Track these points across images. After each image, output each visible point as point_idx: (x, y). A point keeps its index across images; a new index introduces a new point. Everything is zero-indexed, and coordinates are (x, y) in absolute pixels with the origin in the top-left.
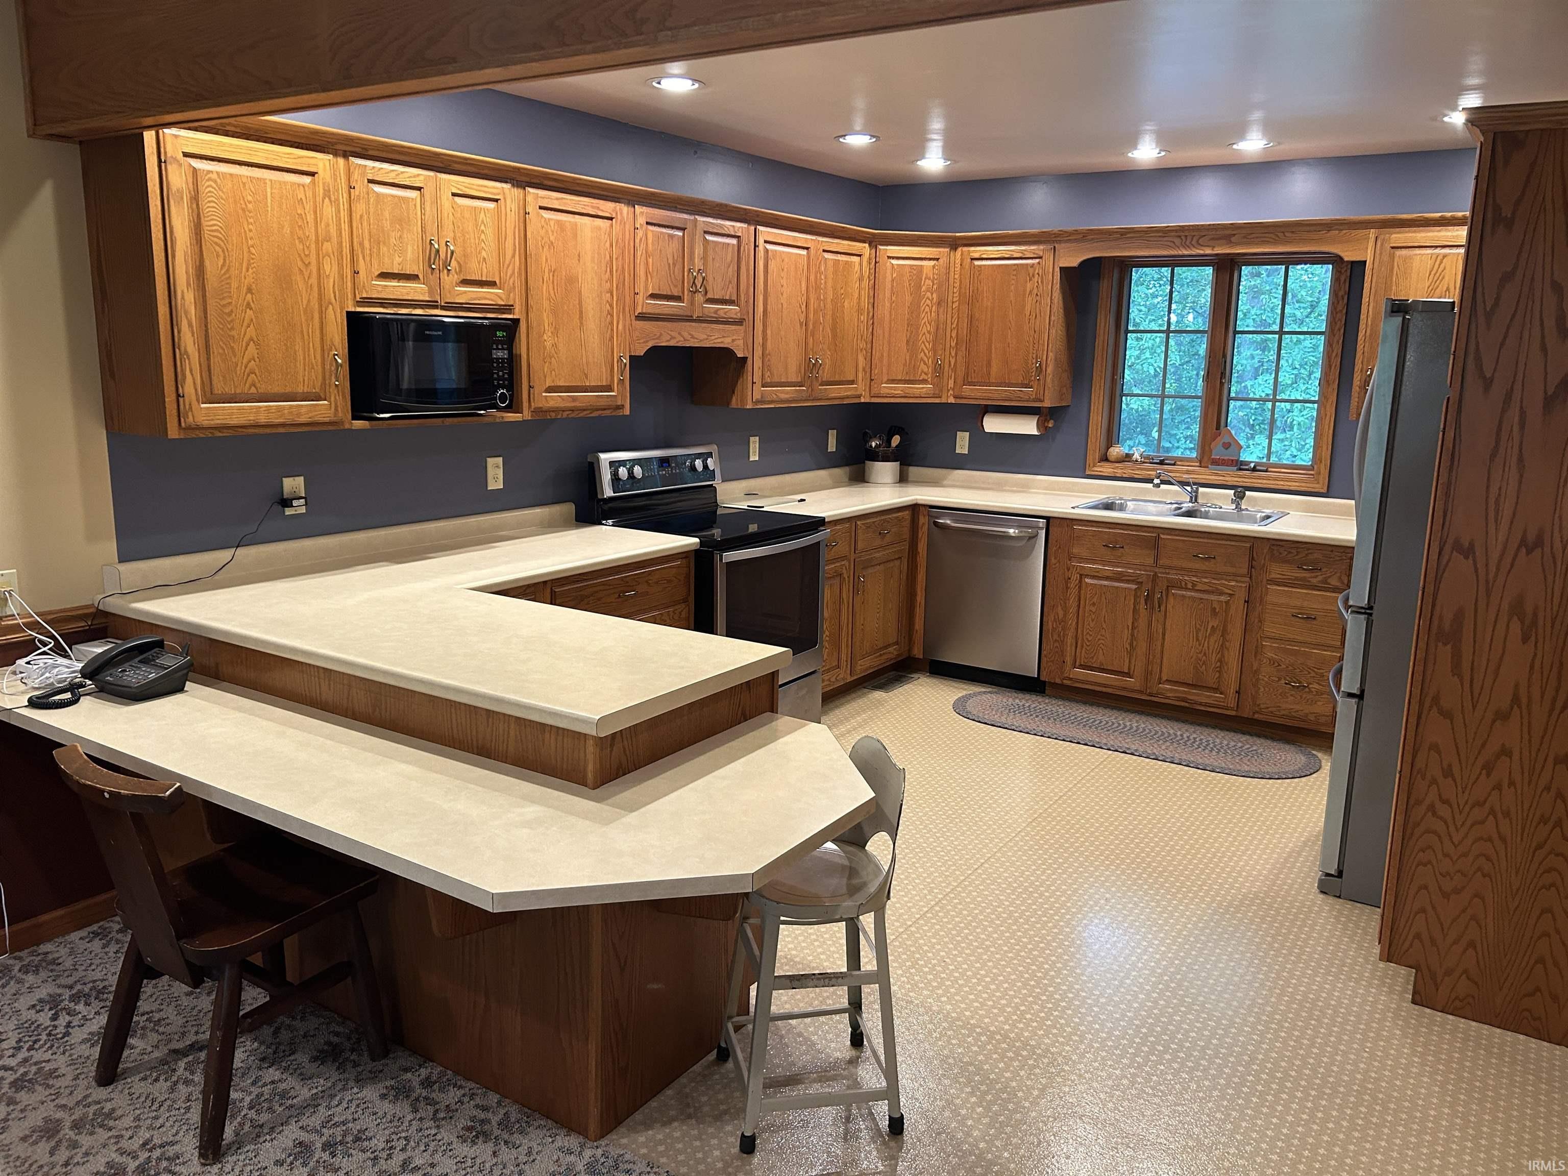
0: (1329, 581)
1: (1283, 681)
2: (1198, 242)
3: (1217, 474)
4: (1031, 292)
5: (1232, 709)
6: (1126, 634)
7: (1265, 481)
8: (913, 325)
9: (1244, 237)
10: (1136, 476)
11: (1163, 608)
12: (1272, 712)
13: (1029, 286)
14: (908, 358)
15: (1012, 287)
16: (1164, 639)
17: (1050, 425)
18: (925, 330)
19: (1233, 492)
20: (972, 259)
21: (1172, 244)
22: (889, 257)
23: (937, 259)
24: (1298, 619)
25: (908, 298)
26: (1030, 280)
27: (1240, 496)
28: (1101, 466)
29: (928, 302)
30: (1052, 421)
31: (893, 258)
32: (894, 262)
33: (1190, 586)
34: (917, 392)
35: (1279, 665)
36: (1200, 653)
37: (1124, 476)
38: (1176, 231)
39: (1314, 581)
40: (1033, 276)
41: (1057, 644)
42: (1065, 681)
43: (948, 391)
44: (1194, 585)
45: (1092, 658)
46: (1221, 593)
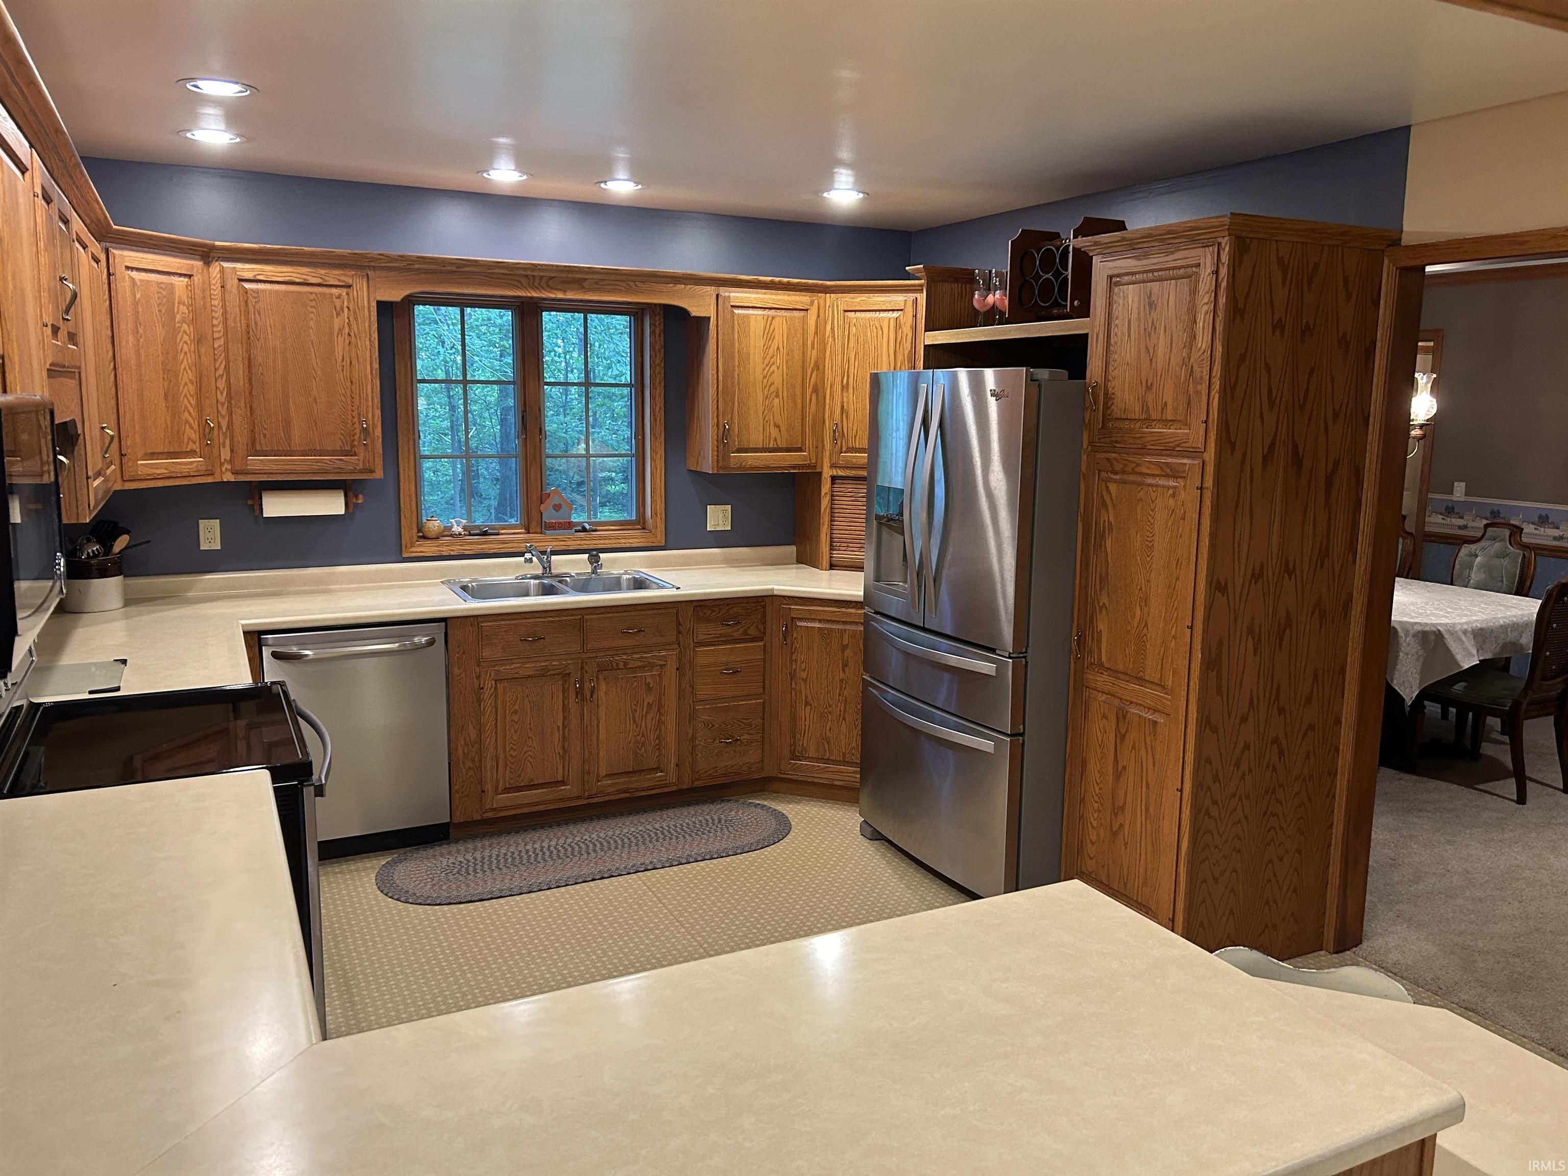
0: (748, 632)
1: (717, 741)
2: (547, 282)
3: (557, 540)
4: (340, 330)
5: (674, 784)
6: (557, 736)
7: (607, 541)
8: (169, 370)
9: (596, 283)
10: (467, 552)
11: (595, 696)
12: (710, 775)
13: (337, 322)
14: (169, 419)
15: (312, 323)
16: (598, 733)
17: (360, 502)
18: (186, 379)
19: (587, 556)
20: (240, 280)
21: (519, 285)
22: (127, 268)
23: (190, 276)
24: (726, 676)
25: (160, 332)
26: (338, 315)
27: (594, 559)
28: (421, 545)
29: (186, 338)
30: (361, 496)
31: (132, 269)
32: (134, 274)
33: (621, 666)
34: (185, 469)
35: (713, 726)
36: (638, 735)
37: (452, 553)
38: (525, 269)
39: (736, 635)
40: (342, 309)
41: (472, 773)
42: (485, 815)
43: (222, 464)
44: (625, 664)
45: (520, 776)
46: (652, 666)
